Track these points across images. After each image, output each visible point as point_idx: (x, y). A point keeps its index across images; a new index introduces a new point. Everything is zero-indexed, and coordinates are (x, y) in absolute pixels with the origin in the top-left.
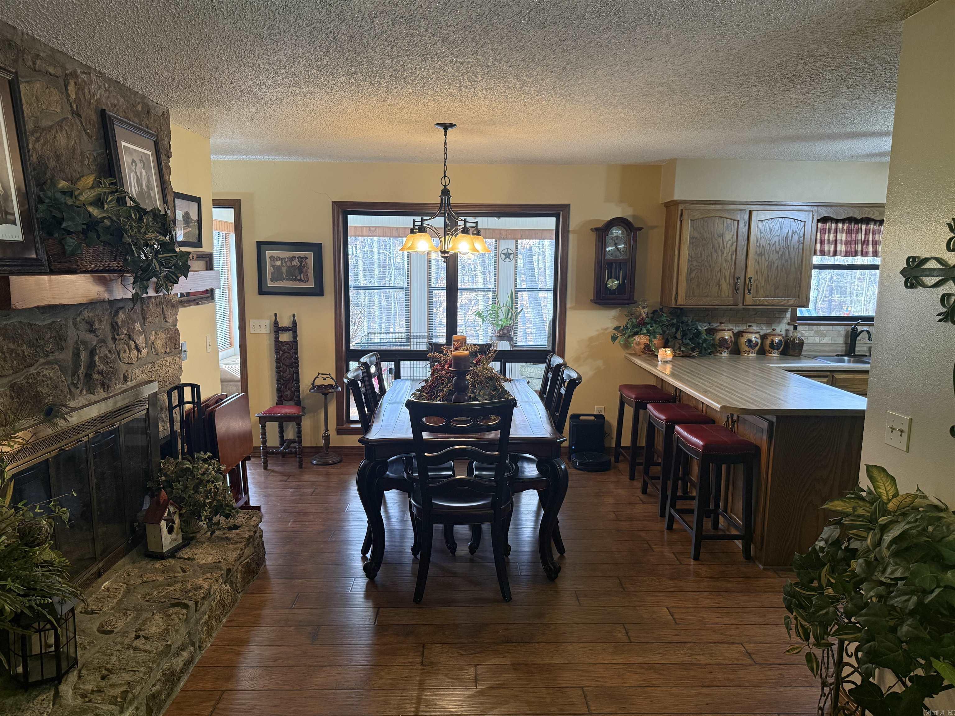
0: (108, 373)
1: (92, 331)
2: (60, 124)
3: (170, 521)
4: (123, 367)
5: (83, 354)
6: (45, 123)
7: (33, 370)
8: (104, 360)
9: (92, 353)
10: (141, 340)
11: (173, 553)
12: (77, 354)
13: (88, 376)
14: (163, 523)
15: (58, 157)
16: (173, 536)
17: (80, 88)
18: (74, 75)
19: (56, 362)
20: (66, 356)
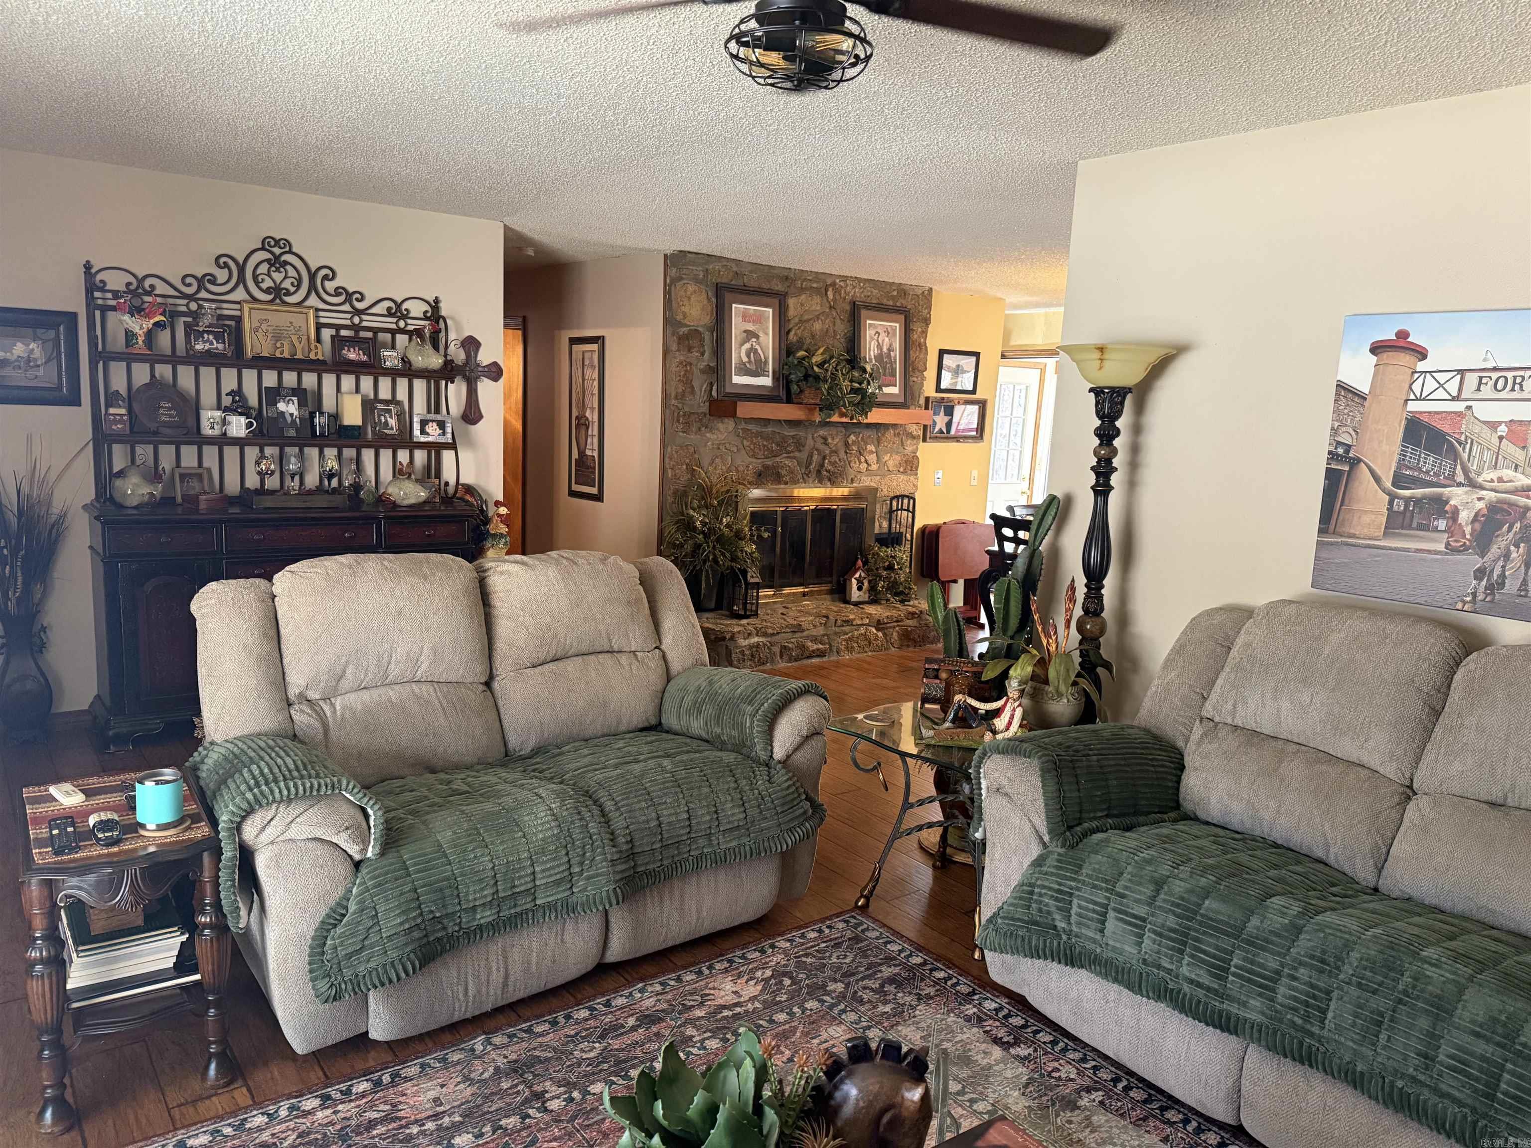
0: (834, 473)
1: (826, 444)
2: (818, 317)
3: (860, 582)
4: (851, 473)
5: (816, 457)
6: (806, 317)
7: (778, 459)
8: (833, 464)
9: (824, 458)
10: (872, 458)
11: (856, 604)
12: (811, 456)
13: (819, 472)
14: (854, 582)
15: (813, 336)
16: (861, 593)
17: (837, 291)
18: (834, 284)
19: (795, 458)
20: (804, 456)
